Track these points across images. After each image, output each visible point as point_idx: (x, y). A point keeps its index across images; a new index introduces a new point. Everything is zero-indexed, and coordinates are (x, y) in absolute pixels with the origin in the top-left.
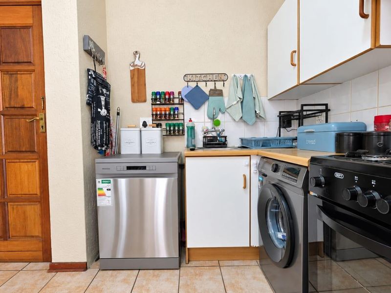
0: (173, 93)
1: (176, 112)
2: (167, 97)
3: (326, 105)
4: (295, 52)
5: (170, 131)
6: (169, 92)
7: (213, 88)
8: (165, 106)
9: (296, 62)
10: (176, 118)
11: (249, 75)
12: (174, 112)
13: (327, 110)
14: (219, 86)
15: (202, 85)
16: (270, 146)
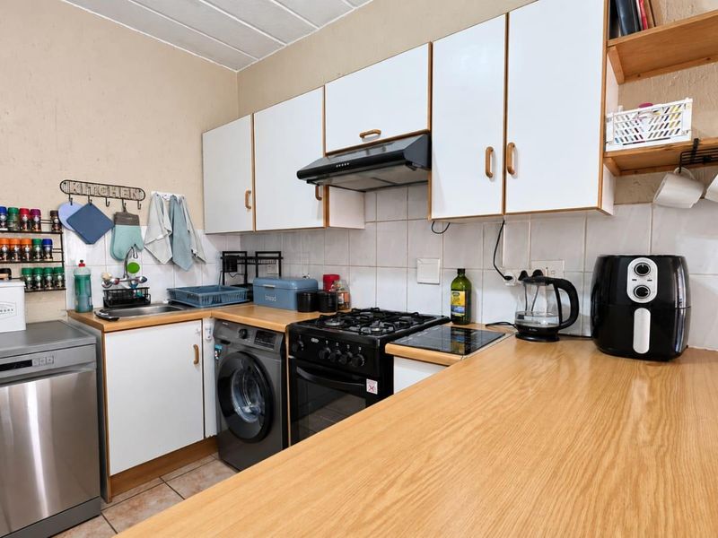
0: (38, 212)
1: (48, 249)
2: (25, 218)
3: (280, 253)
4: (250, 192)
5: (34, 282)
6: (30, 209)
7: (120, 210)
8: (20, 236)
9: (251, 204)
10: (49, 260)
11: (178, 196)
12: (43, 248)
13: (280, 258)
14: (132, 208)
15: (99, 203)
16: (221, 302)
